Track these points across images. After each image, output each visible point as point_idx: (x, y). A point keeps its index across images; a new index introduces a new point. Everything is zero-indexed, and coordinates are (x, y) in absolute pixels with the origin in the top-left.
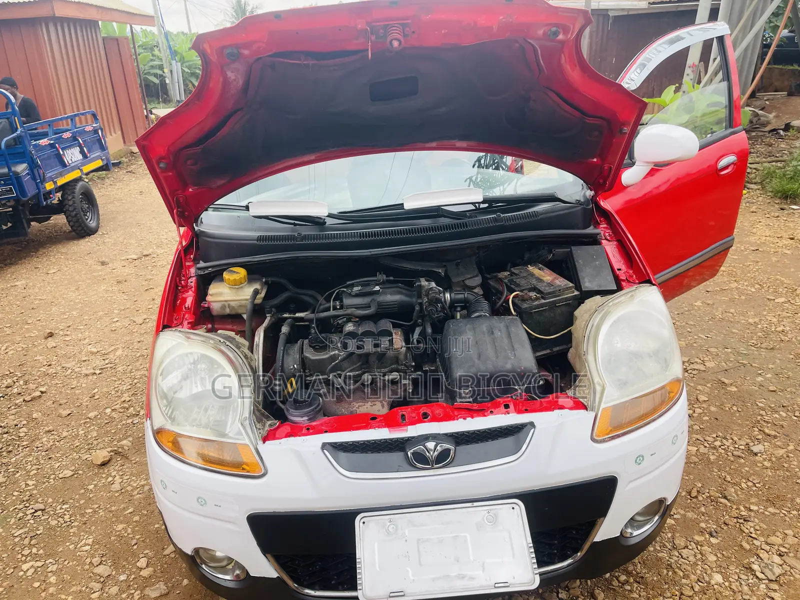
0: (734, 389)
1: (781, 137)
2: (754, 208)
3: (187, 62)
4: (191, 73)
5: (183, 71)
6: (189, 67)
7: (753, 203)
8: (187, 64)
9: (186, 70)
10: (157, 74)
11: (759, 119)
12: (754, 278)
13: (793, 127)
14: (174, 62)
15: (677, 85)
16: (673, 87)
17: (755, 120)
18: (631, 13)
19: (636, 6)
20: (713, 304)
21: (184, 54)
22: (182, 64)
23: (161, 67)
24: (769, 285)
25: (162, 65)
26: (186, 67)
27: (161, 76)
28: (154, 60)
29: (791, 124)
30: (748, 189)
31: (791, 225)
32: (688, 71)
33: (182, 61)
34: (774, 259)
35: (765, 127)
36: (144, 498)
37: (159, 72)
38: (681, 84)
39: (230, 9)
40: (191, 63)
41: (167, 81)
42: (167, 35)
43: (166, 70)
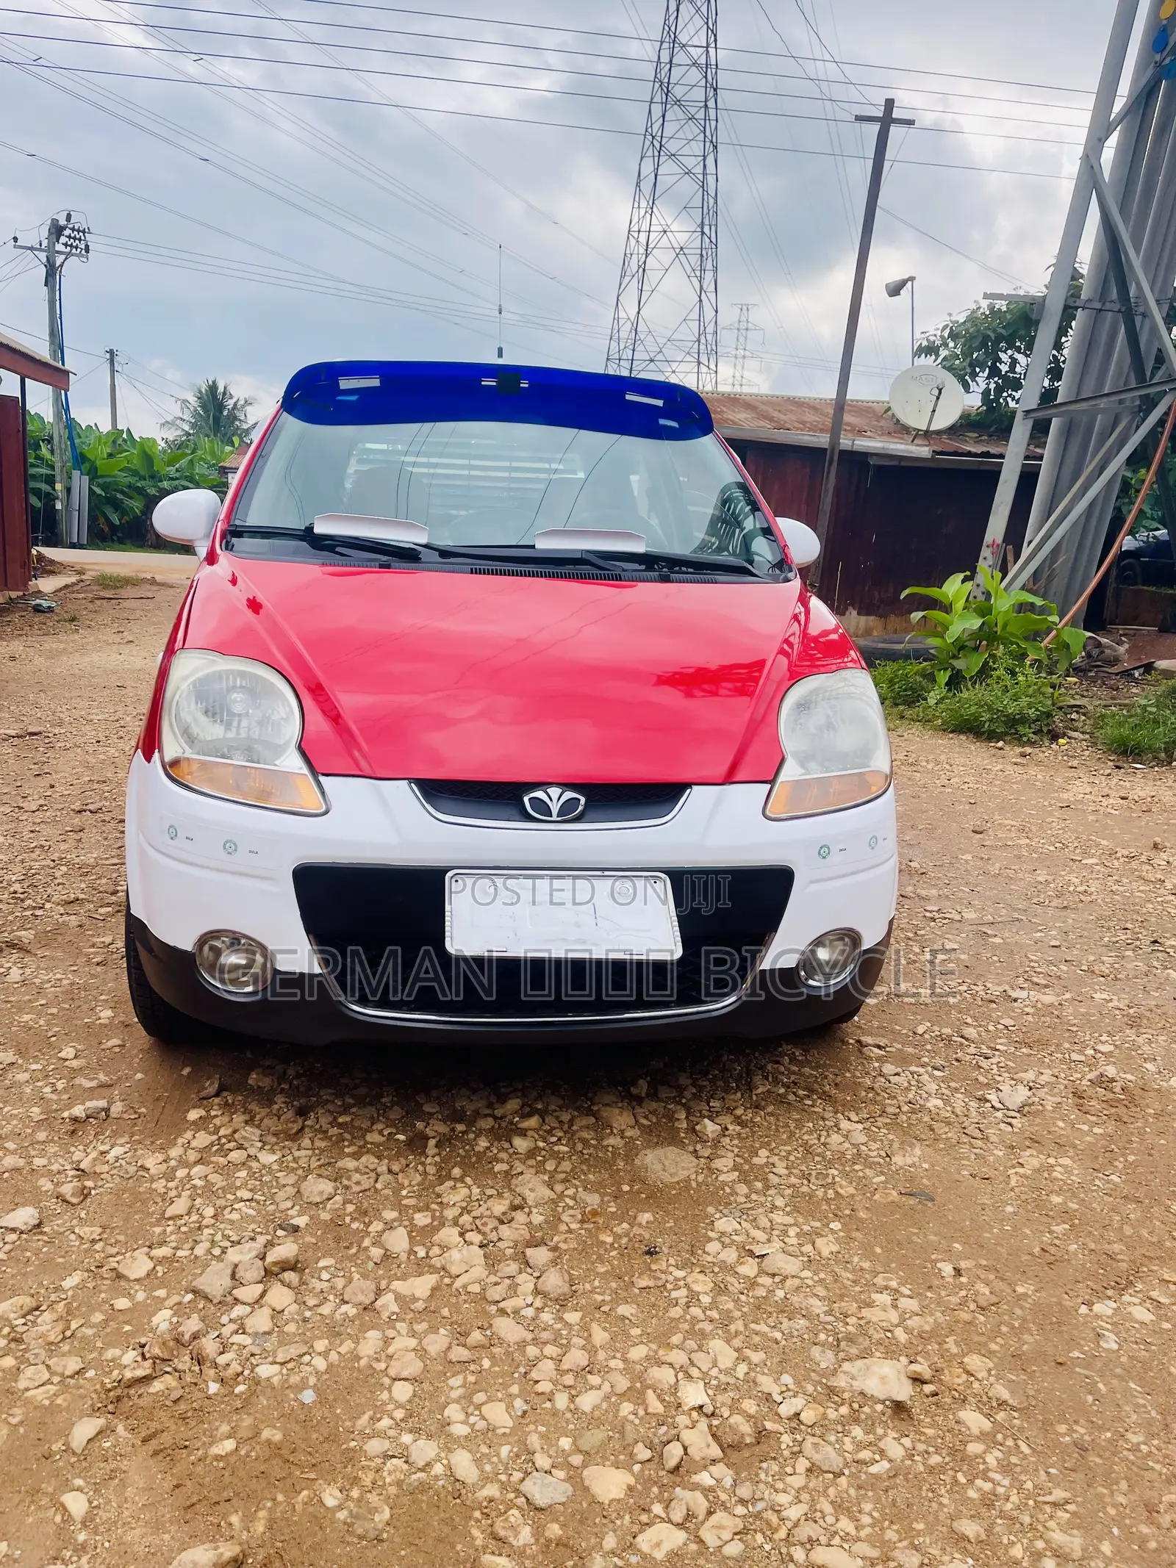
0: (997, 940)
1: (1136, 681)
2: (1075, 763)
3: (102, 476)
4: (106, 497)
5: (91, 492)
6: (104, 487)
7: (1075, 757)
8: (100, 481)
9: (98, 491)
10: (40, 490)
11: (1102, 652)
12: (1056, 836)
13: (1156, 669)
14: (76, 474)
15: (968, 573)
16: (961, 576)
17: (1095, 652)
18: (903, 464)
19: (911, 452)
20: (989, 859)
21: (98, 463)
22: (91, 481)
23: (50, 480)
24: (1076, 844)
25: (54, 476)
26: (99, 486)
27: (48, 494)
28: (38, 466)
29: (1155, 665)
30: (1069, 738)
31: (1128, 784)
32: (985, 552)
33: (93, 473)
34: (1091, 818)
35: (1113, 666)
36: (63, 992)
37: (45, 487)
38: (974, 571)
39: (193, 400)
40: (109, 480)
41: (59, 506)
42: (71, 425)
43: (58, 486)
